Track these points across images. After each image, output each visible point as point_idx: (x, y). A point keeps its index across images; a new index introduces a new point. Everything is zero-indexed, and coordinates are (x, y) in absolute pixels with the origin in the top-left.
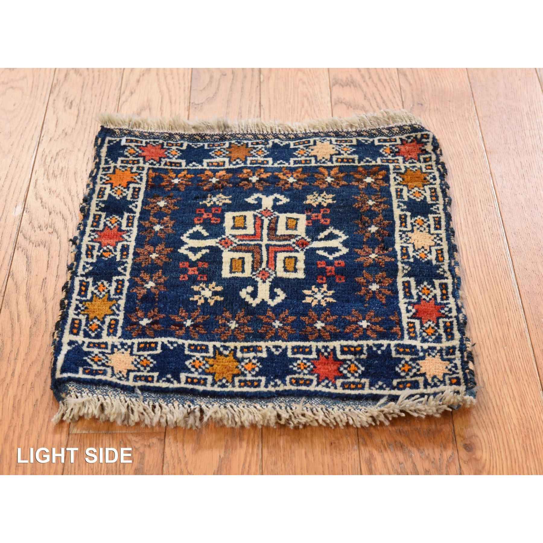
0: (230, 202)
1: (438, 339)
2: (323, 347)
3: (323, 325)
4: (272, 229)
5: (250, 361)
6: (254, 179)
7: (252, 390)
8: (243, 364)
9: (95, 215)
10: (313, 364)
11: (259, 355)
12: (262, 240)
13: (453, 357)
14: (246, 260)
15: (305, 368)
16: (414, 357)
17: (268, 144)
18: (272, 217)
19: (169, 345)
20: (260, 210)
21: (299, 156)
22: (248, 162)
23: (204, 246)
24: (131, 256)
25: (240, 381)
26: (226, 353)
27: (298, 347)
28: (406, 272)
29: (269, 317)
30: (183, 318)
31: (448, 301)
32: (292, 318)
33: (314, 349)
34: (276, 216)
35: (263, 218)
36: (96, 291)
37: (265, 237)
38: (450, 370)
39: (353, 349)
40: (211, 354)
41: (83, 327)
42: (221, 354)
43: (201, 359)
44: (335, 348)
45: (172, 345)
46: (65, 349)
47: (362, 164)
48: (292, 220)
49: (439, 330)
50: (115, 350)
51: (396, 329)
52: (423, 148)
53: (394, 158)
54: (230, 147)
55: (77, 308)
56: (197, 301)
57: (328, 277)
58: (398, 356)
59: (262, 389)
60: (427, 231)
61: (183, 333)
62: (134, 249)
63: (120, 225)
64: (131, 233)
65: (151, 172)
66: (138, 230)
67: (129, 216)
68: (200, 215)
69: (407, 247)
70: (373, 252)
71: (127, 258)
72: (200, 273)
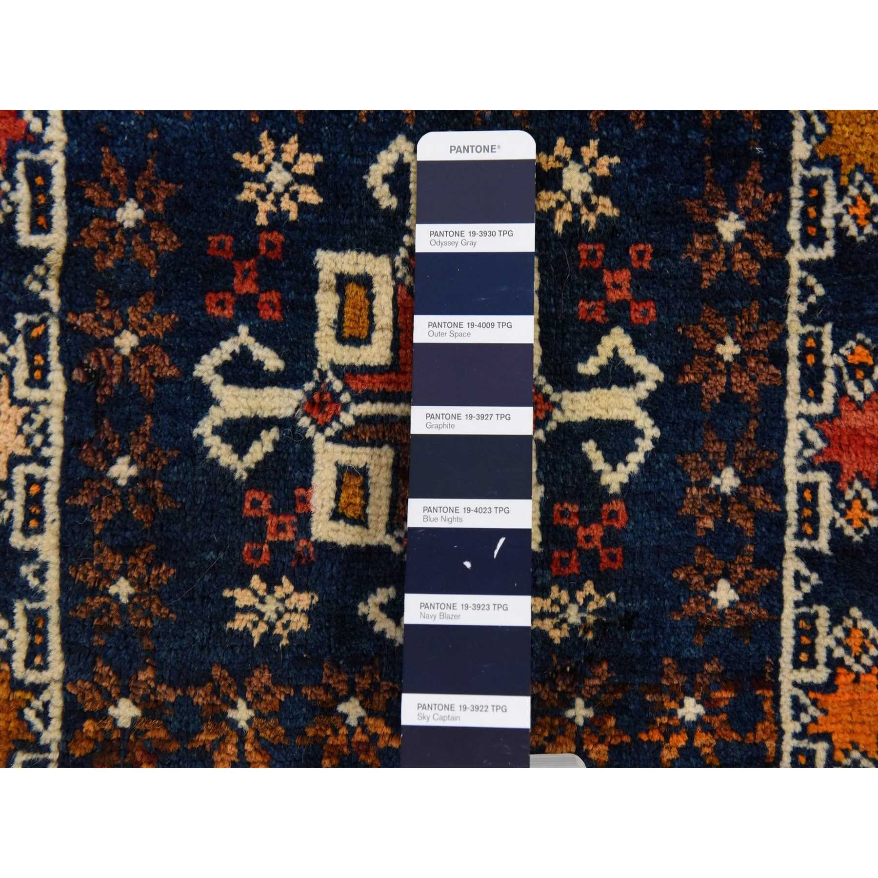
23: (593, 392)
24: (793, 345)
48: (350, 513)
56: (600, 152)
62: (785, 382)
63: (837, 495)
64: (800, 454)
65: (770, 744)
66: (782, 471)
67: (815, 537)
68: (611, 538)
69: (30, 384)
70: (127, 362)
71: (804, 340)
72: (598, 279)
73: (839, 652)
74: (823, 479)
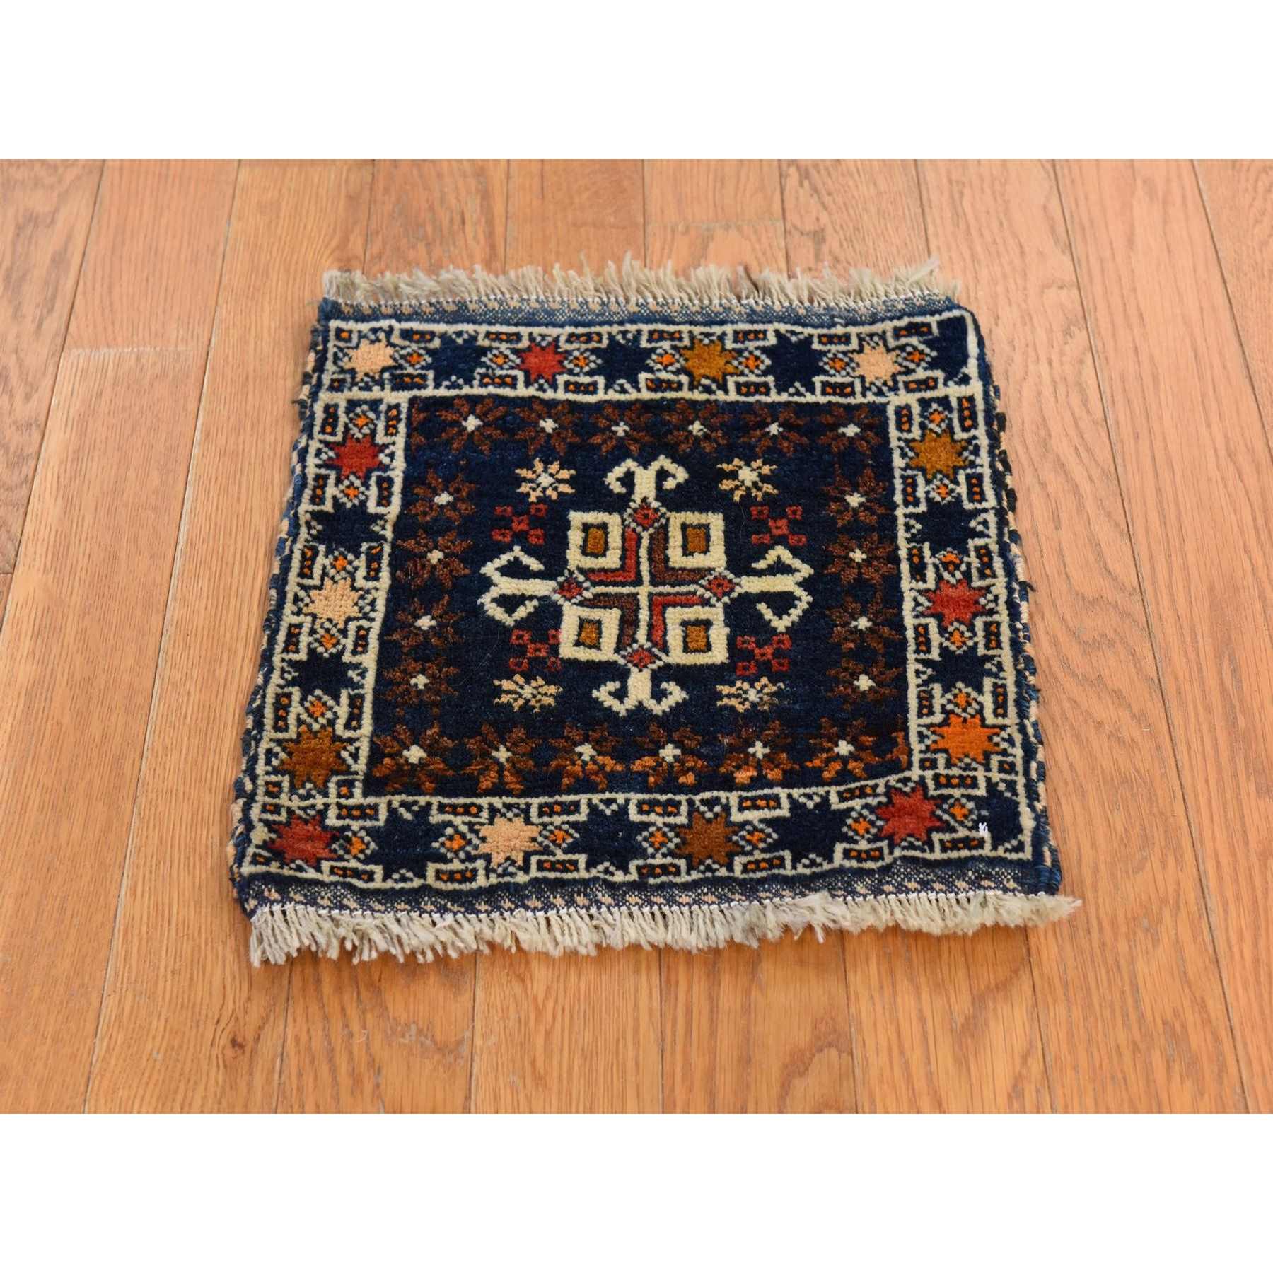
0: (719, 688)
1: (352, 405)
2: (544, 391)
3: (542, 423)
4: (628, 623)
5: (666, 368)
6: (669, 753)
7: (661, 327)
8: (677, 365)
9: (999, 646)
10: (564, 366)
11: (650, 376)
12: (650, 594)
13: (335, 376)
14: (679, 551)
15: (576, 358)
17: (639, 868)
18: (629, 650)
19: (802, 390)
20: (654, 666)
21: (566, 827)
22: (684, 809)
23: (764, 577)
24: (903, 553)
25: (681, 339)
27: (586, 392)
28: (381, 522)
29: (636, 441)
30: (786, 438)
31: (318, 471)
32: (597, 440)
33: (561, 388)
34: (623, 653)
35: (647, 645)
36: (951, 486)
37: (644, 602)
38: (345, 355)
40: (732, 379)
41: (955, 416)
42: (714, 380)
43: (746, 371)
44: (526, 387)
45: (797, 388)
46: (972, 368)
47: (423, 800)
48: (588, 642)
49: (347, 421)
50: (890, 383)
51: (419, 418)
52: (274, 836)
53: (347, 821)
54: (731, 856)
55: (976, 451)
56: (764, 463)
57: (528, 513)
58: (424, 373)
59: (645, 328)
60: (318, 622)
61: (781, 412)
62: (899, 572)
63: (942, 630)
64: (914, 609)
65: (904, 758)
66: (902, 619)
67: (928, 651)
68: (778, 654)
69: (367, 578)
70: (434, 567)
71: (910, 550)
72: (765, 523)
73: (950, 707)
74: (933, 624)
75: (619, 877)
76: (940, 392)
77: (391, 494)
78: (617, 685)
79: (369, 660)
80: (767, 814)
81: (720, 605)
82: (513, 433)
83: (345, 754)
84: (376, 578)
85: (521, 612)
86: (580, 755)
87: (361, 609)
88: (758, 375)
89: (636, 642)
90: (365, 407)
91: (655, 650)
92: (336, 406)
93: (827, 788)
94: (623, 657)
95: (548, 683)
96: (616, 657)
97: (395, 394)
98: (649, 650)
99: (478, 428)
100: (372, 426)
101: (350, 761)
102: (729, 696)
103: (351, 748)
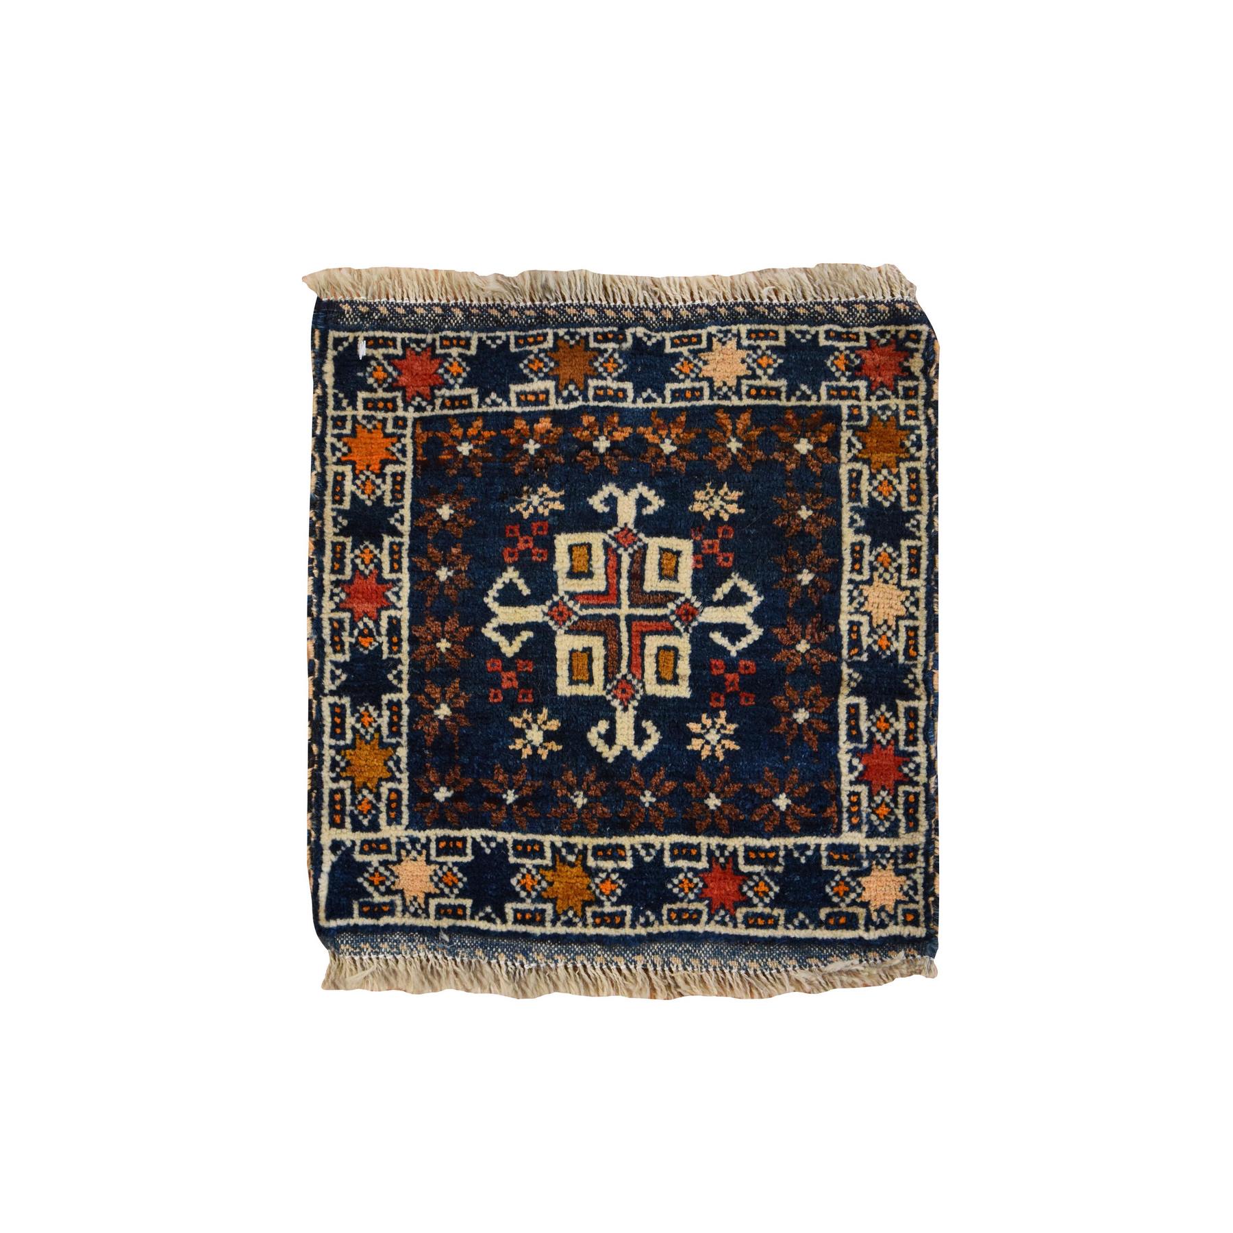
0: (563, 507)
1: (894, 830)
2: (719, 846)
3: (718, 802)
4: (637, 577)
5: (608, 876)
6: (602, 444)
7: (613, 932)
8: (597, 881)
9: (334, 544)
10: (702, 880)
11: (622, 864)
12: (619, 606)
13: (912, 866)
14: (595, 654)
15: (691, 890)
16: (855, 869)
17: (625, 340)
18: (636, 547)
19: (484, 845)
20: (615, 529)
21: (682, 377)
22: (591, 393)
23: (523, 622)
24: (406, 647)
25: (595, 915)
26: (571, 858)
27: (680, 847)
28: (853, 684)
29: (634, 783)
30: (501, 785)
31: (915, 749)
32: (670, 785)
33: (704, 851)
34: (641, 544)
35: (621, 551)
36: (358, 726)
37: (624, 598)
38: (906, 894)
39: (763, 855)
40: (548, 862)
41: (349, 808)
42: (563, 860)
43: (534, 872)
44: (735, 850)
45: (489, 846)
46: (328, 859)
47: (794, 402)
48: (670, 555)
49: (896, 811)
50: (403, 853)
51: (830, 811)
52: (906, 364)
53: (850, 385)
54: (556, 348)
55: (334, 764)
56: (520, 751)
57: (727, 696)
58: (831, 868)
59: (627, 931)
60: (895, 581)
61: (503, 818)
62: (410, 628)
63: (379, 566)
64: (401, 588)
65: (419, 431)
66: (411, 580)
67: (392, 544)
68: (513, 542)
69: (859, 624)
70: (803, 637)
71: (399, 651)
72: (522, 685)
73: (379, 481)
74: (387, 575)
75: (640, 331)
76: (359, 837)
77: (848, 722)
78: (645, 512)
79: (849, 537)
80: (527, 387)
81: (561, 593)
82: (744, 789)
83: (859, 446)
84: (851, 623)
85: (726, 588)
86: (672, 444)
87: (861, 594)
88: (523, 866)
89: (630, 554)
90: (882, 829)
91: (614, 545)
92: (908, 830)
93: (480, 410)
94: (640, 540)
95: (700, 513)
96: (646, 540)
97: (855, 842)
98: (620, 545)
99: (776, 796)
100: (873, 805)
101: (854, 440)
102: (554, 499)
103: (854, 451)
